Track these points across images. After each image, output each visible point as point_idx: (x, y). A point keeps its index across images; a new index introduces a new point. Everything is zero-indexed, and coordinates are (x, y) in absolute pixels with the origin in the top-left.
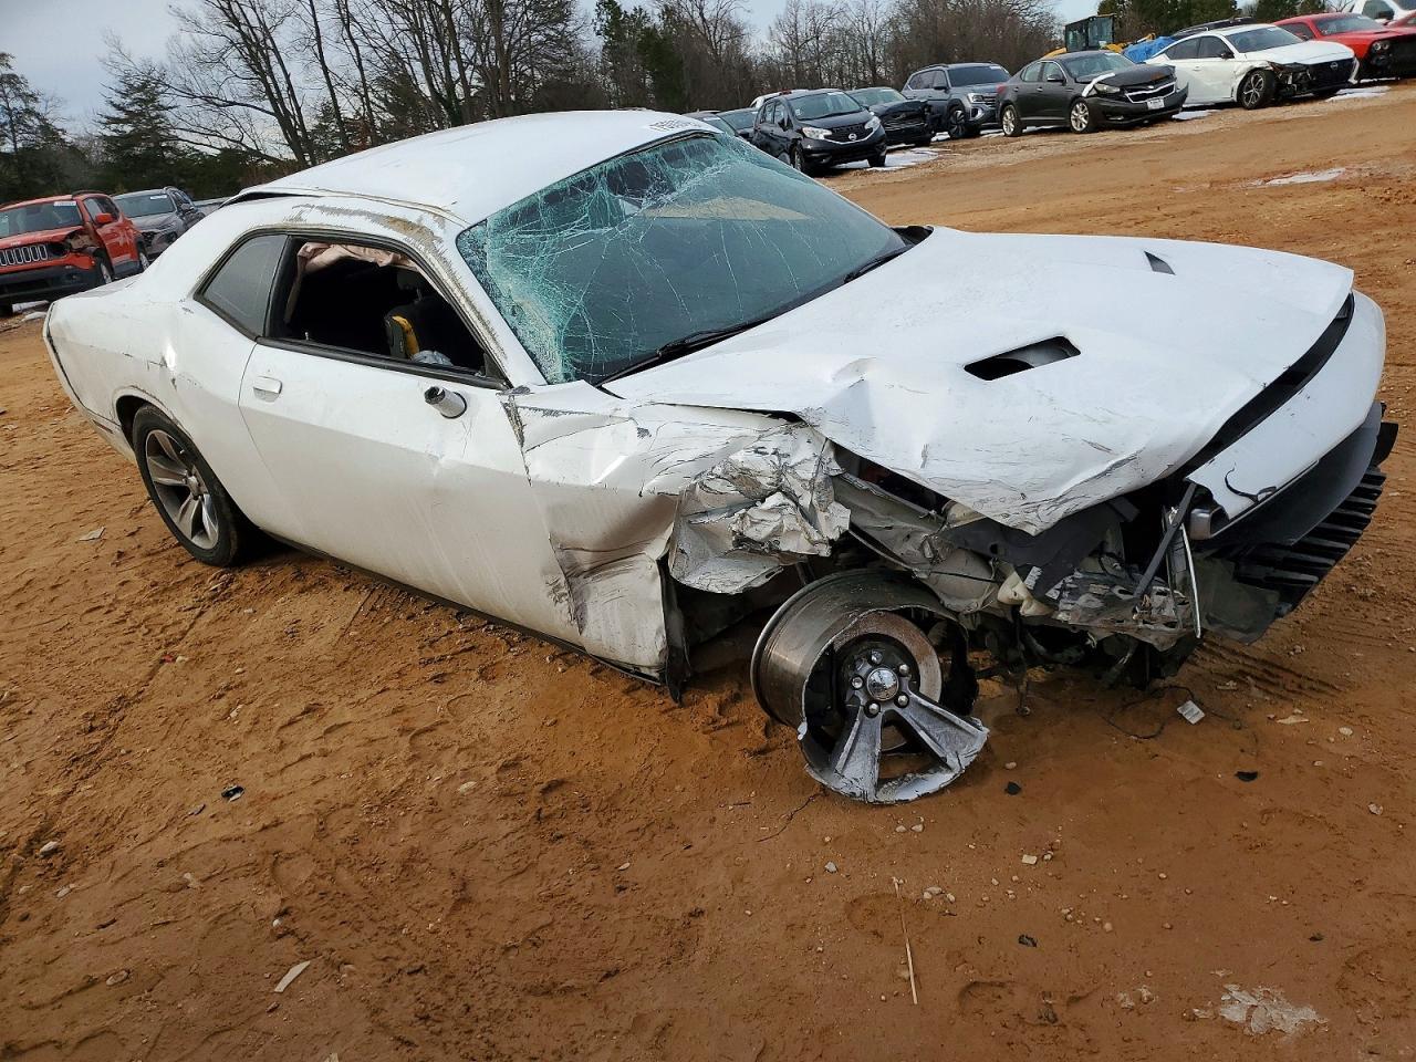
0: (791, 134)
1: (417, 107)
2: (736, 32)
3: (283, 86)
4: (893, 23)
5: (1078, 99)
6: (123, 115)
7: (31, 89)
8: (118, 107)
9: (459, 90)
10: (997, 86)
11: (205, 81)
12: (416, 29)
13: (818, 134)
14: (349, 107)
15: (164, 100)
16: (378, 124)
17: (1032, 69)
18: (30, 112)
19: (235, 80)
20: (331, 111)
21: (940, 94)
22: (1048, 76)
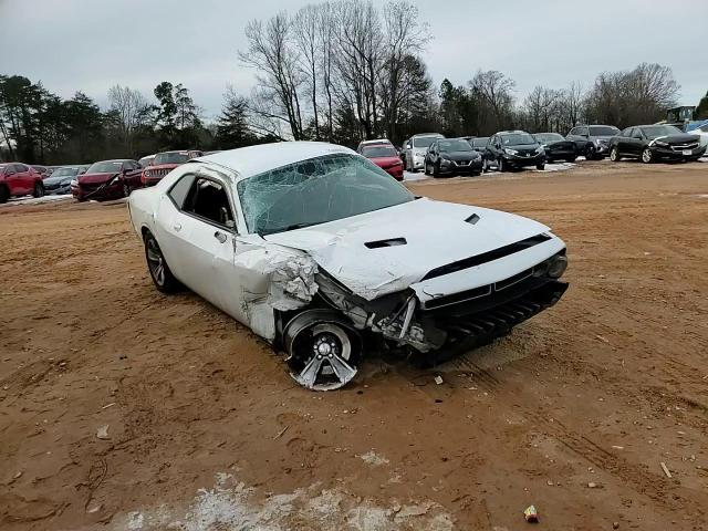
0: (500, 151)
1: (352, 124)
2: (508, 100)
3: (295, 110)
4: (588, 101)
5: (646, 147)
6: (227, 118)
7: (194, 104)
8: (227, 115)
9: (372, 118)
10: (610, 137)
11: (263, 106)
12: (357, 90)
13: (511, 152)
14: (322, 121)
15: (245, 113)
16: (334, 130)
17: (628, 130)
18: (191, 113)
19: (277, 106)
20: (315, 123)
21: (584, 139)
22: (634, 135)
